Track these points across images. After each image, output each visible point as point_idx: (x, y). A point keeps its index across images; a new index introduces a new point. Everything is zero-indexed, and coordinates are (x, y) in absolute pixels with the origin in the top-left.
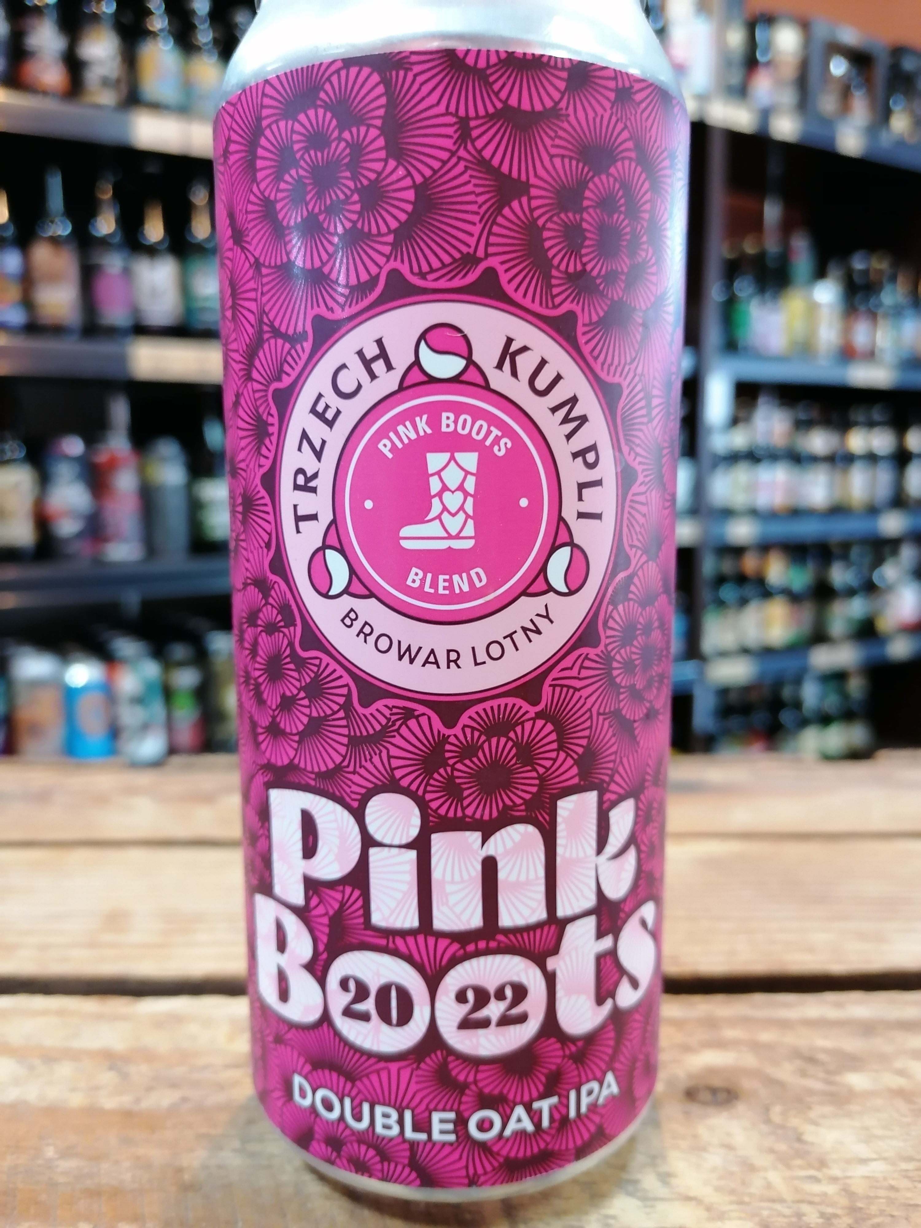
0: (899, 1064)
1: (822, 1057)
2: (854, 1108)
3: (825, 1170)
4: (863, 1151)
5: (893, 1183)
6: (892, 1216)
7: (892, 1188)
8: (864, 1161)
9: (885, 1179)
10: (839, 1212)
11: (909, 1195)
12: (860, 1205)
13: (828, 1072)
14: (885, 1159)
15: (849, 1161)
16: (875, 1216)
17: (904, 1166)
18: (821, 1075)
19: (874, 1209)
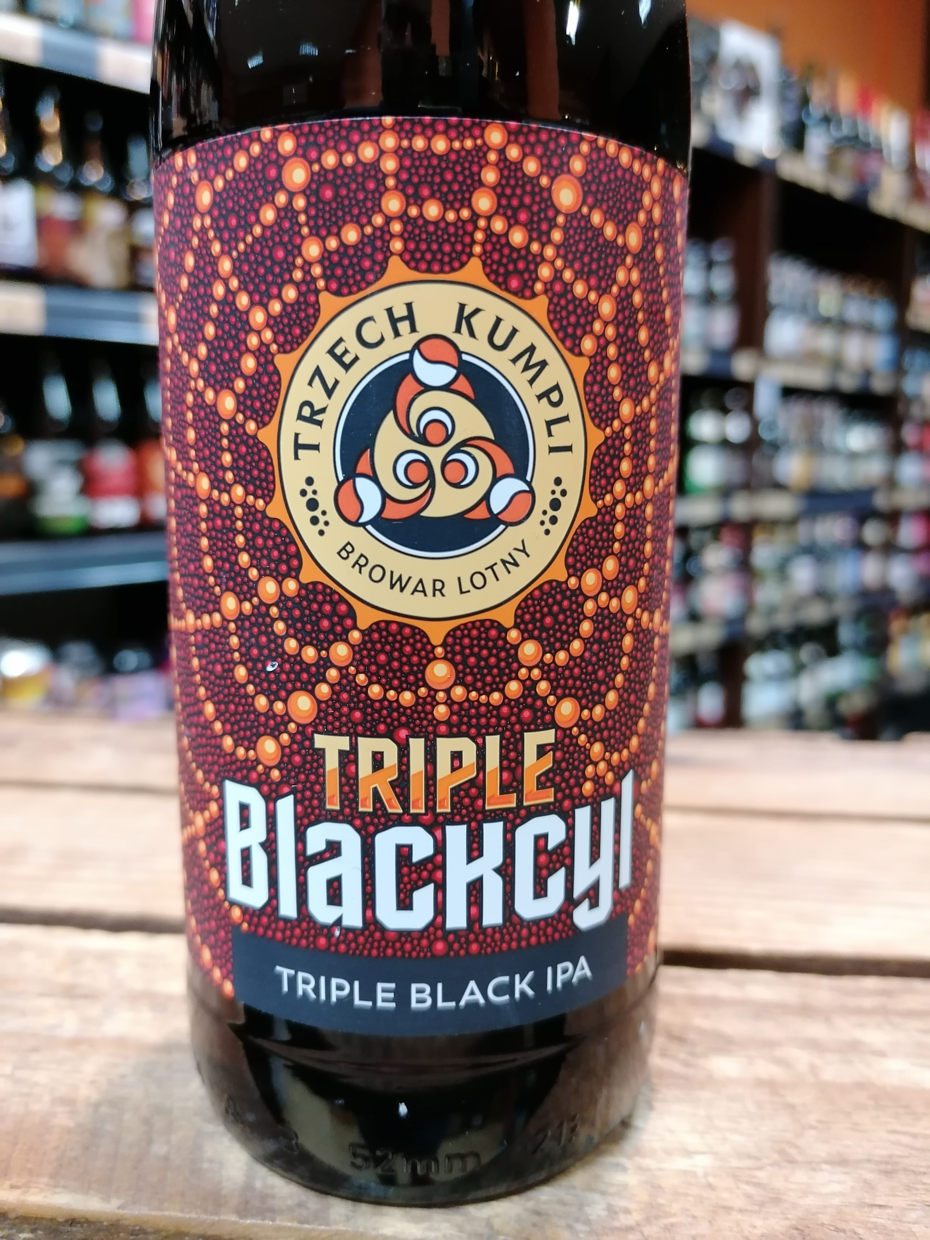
0: (780, 1053)
1: (692, 1036)
2: (706, 1095)
3: (638, 1160)
4: (693, 1141)
5: (711, 1180)
6: (694, 1217)
7: (711, 1187)
8: (688, 1153)
9: (706, 1175)
10: (632, 1206)
11: (725, 1195)
12: (661, 1201)
13: (693, 1054)
14: (715, 1154)
15: (669, 1152)
16: (674, 1215)
17: (735, 1163)
18: (682, 1056)
19: (675, 1208)
